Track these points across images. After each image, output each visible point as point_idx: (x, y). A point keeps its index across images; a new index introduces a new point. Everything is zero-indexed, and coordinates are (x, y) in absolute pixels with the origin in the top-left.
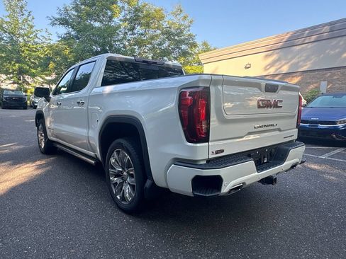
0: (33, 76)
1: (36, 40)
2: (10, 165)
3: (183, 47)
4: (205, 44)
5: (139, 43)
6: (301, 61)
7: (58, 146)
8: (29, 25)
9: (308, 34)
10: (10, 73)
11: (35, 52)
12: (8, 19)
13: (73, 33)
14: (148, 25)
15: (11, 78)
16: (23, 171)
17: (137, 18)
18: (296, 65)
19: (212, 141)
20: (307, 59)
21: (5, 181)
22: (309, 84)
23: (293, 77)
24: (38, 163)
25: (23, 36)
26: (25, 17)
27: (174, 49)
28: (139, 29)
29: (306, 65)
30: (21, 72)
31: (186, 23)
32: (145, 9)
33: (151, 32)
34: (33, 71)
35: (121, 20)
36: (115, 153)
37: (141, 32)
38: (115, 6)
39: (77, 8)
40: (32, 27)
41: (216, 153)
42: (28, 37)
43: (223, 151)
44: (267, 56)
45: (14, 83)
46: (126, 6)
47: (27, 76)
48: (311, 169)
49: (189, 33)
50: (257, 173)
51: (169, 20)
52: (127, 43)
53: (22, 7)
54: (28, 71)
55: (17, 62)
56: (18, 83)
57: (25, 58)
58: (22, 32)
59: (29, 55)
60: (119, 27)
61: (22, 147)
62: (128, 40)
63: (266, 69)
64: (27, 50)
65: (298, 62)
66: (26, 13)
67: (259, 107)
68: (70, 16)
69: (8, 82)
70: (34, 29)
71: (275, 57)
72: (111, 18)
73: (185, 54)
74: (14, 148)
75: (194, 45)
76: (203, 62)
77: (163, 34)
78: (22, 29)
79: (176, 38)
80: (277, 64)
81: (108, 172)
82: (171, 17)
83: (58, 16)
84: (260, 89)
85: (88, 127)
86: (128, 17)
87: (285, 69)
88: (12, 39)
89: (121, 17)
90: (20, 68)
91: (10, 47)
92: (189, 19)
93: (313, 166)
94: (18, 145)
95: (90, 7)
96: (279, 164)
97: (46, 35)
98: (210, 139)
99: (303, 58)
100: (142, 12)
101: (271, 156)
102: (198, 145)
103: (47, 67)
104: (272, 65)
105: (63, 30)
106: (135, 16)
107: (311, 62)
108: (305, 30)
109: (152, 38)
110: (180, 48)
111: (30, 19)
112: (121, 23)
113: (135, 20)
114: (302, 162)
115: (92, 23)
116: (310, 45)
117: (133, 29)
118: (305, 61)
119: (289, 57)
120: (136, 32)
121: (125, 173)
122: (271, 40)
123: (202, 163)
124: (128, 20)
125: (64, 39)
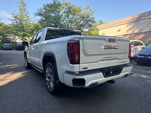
0: (29, 37)
1: (30, 22)
2: (13, 73)
3: (90, 23)
4: (101, 21)
5: (71, 22)
6: (144, 27)
7: (32, 66)
8: (27, 16)
9: (147, 14)
10: (20, 36)
11: (30, 27)
12: (19, 14)
13: (44, 19)
14: (74, 14)
15: (20, 38)
16: (17, 75)
17: (70, 11)
18: (142, 29)
19: (81, 64)
20: (147, 26)
21: (9, 79)
22: (148, 38)
23: (140, 35)
24: (24, 72)
25: (25, 21)
26: (26, 13)
27: (85, 24)
28: (71, 16)
29: (146, 29)
30: (24, 35)
31: (91, 12)
32: (73, 7)
33: (76, 17)
34: (29, 35)
35: (63, 13)
36: (47, 69)
37: (71, 17)
38: (60, 7)
39: (45, 9)
40: (28, 17)
41: (84, 69)
42: (27, 21)
43: (87, 68)
44: (128, 25)
45: (21, 40)
46: (65, 7)
47: (26, 37)
48: (142, 77)
49: (92, 17)
50: (104, 78)
51: (83, 12)
52: (66, 22)
53: (25, 9)
54: (26, 35)
55: (23, 31)
56: (23, 40)
57: (26, 29)
58: (25, 19)
59: (27, 28)
60: (62, 15)
61: (19, 65)
62: (66, 21)
63: (127, 31)
64: (26, 26)
65: (143, 28)
66: (26, 12)
67: (105, 49)
68: (42, 12)
69: (19, 39)
70: (29, 18)
71: (131, 26)
72: (59, 12)
73: (90, 26)
74: (16, 66)
75: (94, 22)
76: (99, 29)
77: (80, 17)
78: (24, 18)
79: (87, 19)
80: (133, 29)
81: (46, 76)
82: (84, 10)
83: (37, 12)
84: (106, 41)
85: (39, 58)
86: (66, 11)
87: (136, 31)
88: (21, 22)
89: (63, 11)
90: (24, 34)
91: (20, 26)
92: (93, 10)
93: (143, 76)
94: (18, 65)
95: (51, 8)
96: (118, 74)
97: (34, 20)
98: (80, 63)
99: (145, 26)
100: (72, 9)
101: (114, 71)
102: (75, 65)
103: (33, 33)
104: (130, 29)
105: (39, 18)
106: (69, 10)
107: (149, 27)
108: (146, 13)
109: (76, 19)
110: (88, 24)
111: (28, 14)
112: (63, 14)
113: (69, 12)
114: (131, 74)
115: (51, 14)
116: (148, 20)
117: (68, 16)
118: (146, 27)
119: (138, 26)
120: (69, 17)
121: (51, 77)
122: (130, 18)
123: (77, 73)
124: (66, 12)
125: (40, 22)
